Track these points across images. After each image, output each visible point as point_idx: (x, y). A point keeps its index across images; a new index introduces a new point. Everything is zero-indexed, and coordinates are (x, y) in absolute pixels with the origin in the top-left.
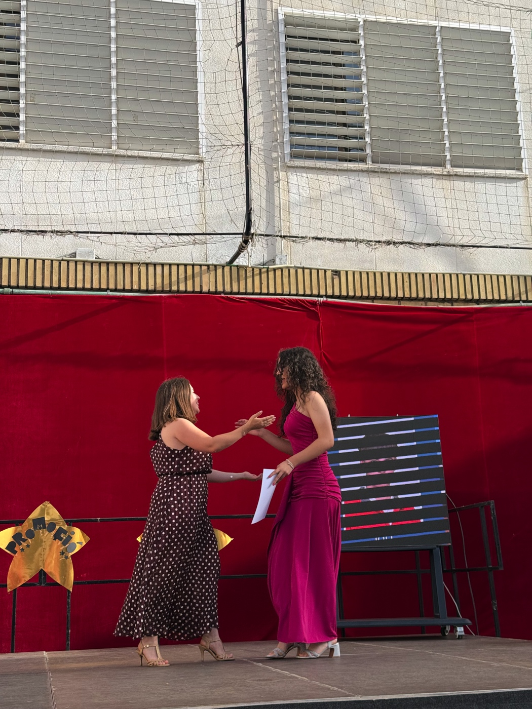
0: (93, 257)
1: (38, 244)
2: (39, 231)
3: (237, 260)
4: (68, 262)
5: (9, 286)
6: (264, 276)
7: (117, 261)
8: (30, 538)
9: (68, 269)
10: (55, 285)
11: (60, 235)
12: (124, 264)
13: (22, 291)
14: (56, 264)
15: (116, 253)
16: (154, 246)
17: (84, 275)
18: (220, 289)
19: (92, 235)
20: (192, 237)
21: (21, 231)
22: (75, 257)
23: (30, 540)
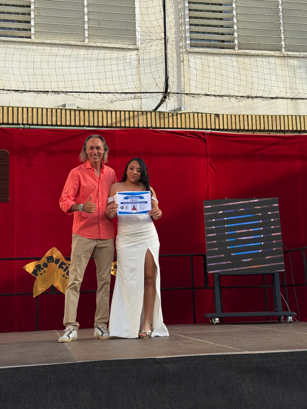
0: (75, 107)
1: (44, 99)
2: (45, 91)
3: (159, 108)
4: (61, 109)
5: (28, 124)
6: (175, 117)
7: (89, 109)
8: (45, 267)
9: (61, 114)
10: (54, 123)
11: (57, 94)
12: (93, 111)
13: (35, 127)
14: (54, 111)
15: (89, 104)
16: (111, 100)
17: (70, 118)
18: (149, 125)
19: (75, 93)
20: (133, 95)
21: (34, 91)
22: (65, 107)
23: (45, 268)
